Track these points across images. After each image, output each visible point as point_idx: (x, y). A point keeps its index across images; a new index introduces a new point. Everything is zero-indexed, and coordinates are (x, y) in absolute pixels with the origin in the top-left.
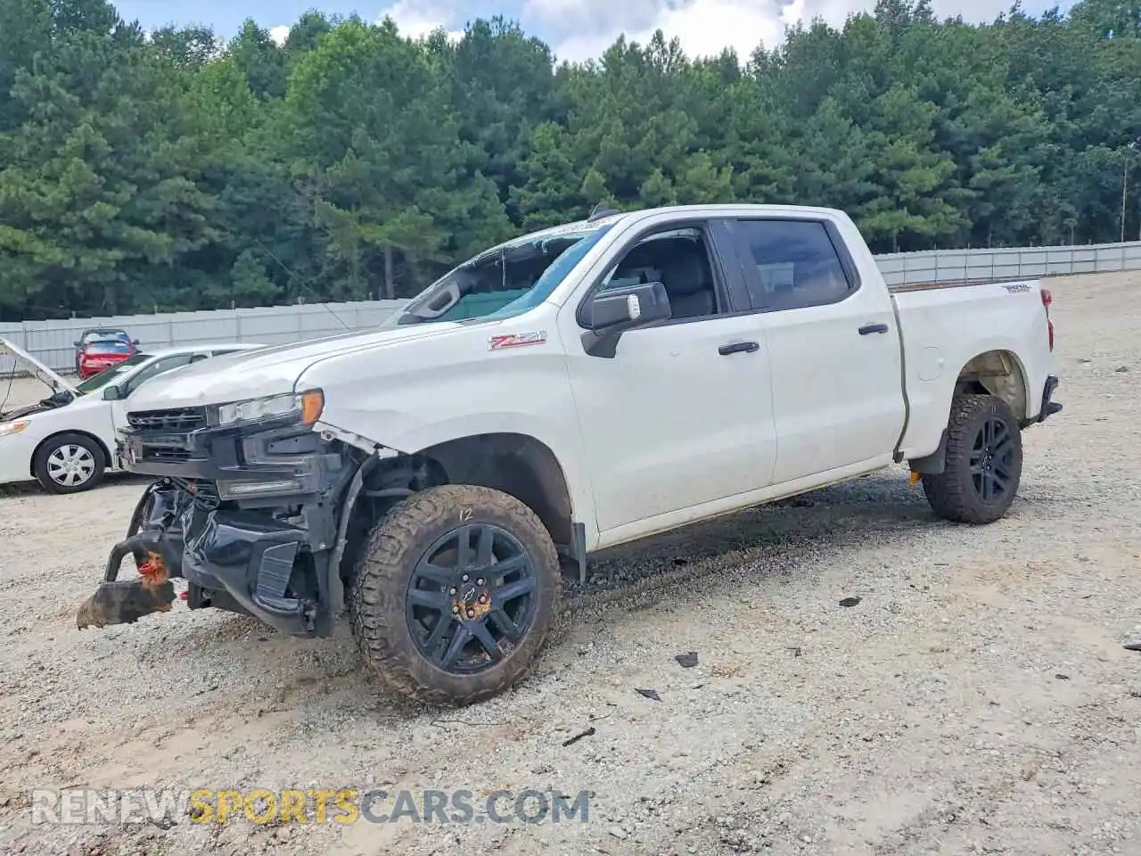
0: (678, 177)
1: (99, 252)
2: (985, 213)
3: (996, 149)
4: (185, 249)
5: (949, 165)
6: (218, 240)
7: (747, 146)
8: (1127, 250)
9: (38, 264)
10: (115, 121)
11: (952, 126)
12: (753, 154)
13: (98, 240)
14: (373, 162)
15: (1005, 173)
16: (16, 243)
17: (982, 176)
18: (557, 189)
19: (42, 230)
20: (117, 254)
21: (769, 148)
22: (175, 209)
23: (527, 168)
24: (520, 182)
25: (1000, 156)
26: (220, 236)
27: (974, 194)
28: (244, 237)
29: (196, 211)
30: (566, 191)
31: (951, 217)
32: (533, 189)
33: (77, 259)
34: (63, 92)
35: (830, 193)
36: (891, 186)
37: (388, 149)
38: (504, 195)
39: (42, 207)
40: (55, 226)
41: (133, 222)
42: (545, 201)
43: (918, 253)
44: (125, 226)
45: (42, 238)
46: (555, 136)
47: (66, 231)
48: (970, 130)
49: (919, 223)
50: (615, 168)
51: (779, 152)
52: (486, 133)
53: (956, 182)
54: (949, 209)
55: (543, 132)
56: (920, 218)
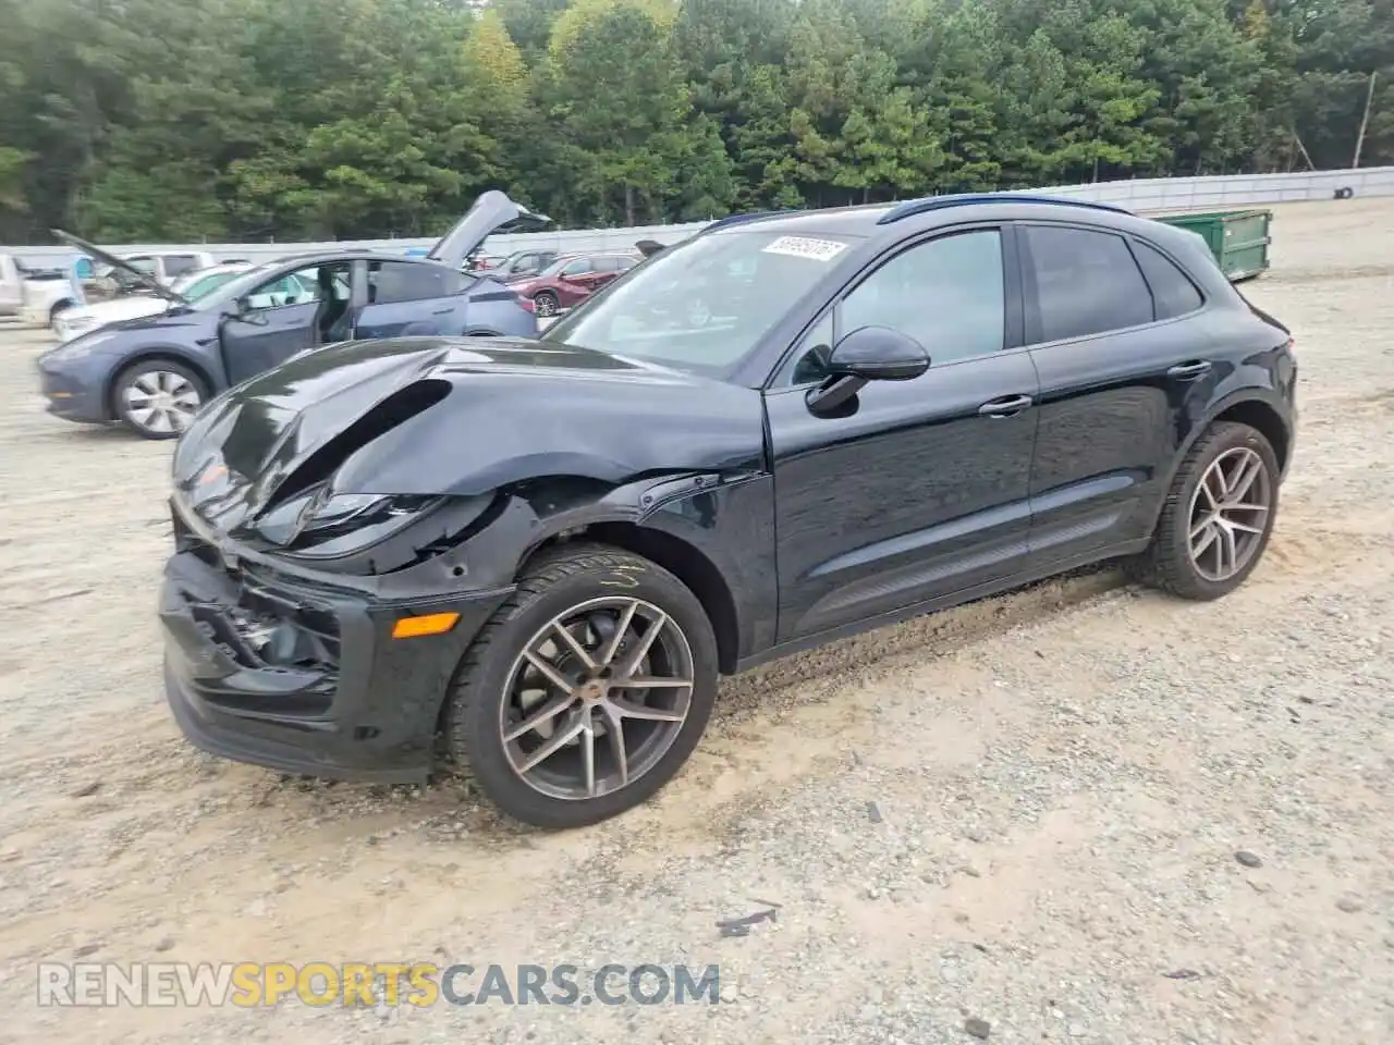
0: (878, 116)
1: (410, 186)
2: (1189, 142)
3: (1201, 78)
4: (470, 183)
5: (1155, 94)
6: (495, 176)
7: (950, 81)
8: (1369, 176)
9: (368, 196)
10: (417, 78)
11: (1163, 53)
12: (957, 90)
13: (407, 177)
14: (614, 110)
15: (1208, 102)
16: (353, 179)
17: (1187, 105)
18: (772, 128)
19: (370, 169)
20: (423, 188)
21: (973, 84)
22: (463, 149)
23: (747, 108)
24: (741, 122)
25: (1205, 85)
26: (496, 172)
27: (1177, 123)
28: (515, 172)
29: (479, 151)
30: (780, 130)
31: (1150, 146)
32: (751, 128)
33: (395, 192)
34: (379, 54)
35: (1030, 126)
36: (1093, 116)
37: (625, 100)
38: (725, 135)
39: (368, 151)
40: (379, 165)
41: (433, 162)
42: (762, 138)
43: (1114, 183)
44: (427, 166)
45: (370, 175)
46: (772, 76)
47: (387, 170)
48: (1178, 59)
49: (1114, 154)
50: (820, 108)
51: (982, 88)
52: (712, 75)
53: (1161, 110)
54: (1149, 138)
55: (761, 75)
56: (1115, 149)
